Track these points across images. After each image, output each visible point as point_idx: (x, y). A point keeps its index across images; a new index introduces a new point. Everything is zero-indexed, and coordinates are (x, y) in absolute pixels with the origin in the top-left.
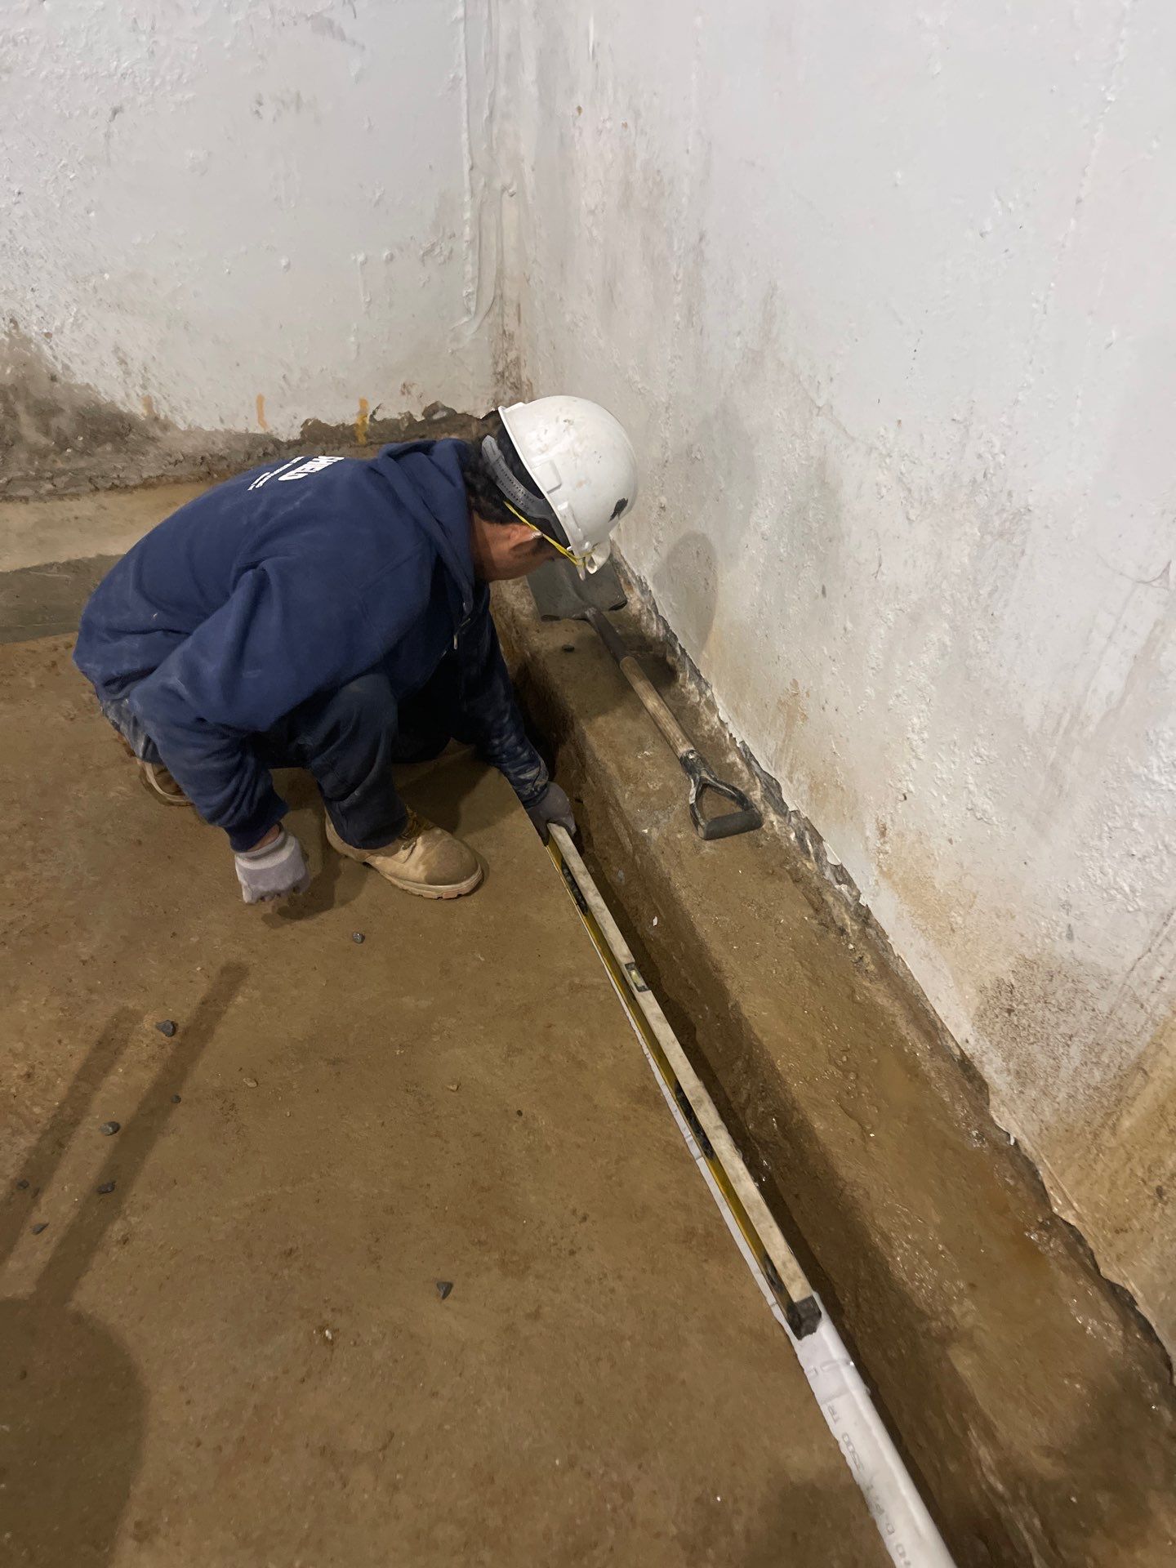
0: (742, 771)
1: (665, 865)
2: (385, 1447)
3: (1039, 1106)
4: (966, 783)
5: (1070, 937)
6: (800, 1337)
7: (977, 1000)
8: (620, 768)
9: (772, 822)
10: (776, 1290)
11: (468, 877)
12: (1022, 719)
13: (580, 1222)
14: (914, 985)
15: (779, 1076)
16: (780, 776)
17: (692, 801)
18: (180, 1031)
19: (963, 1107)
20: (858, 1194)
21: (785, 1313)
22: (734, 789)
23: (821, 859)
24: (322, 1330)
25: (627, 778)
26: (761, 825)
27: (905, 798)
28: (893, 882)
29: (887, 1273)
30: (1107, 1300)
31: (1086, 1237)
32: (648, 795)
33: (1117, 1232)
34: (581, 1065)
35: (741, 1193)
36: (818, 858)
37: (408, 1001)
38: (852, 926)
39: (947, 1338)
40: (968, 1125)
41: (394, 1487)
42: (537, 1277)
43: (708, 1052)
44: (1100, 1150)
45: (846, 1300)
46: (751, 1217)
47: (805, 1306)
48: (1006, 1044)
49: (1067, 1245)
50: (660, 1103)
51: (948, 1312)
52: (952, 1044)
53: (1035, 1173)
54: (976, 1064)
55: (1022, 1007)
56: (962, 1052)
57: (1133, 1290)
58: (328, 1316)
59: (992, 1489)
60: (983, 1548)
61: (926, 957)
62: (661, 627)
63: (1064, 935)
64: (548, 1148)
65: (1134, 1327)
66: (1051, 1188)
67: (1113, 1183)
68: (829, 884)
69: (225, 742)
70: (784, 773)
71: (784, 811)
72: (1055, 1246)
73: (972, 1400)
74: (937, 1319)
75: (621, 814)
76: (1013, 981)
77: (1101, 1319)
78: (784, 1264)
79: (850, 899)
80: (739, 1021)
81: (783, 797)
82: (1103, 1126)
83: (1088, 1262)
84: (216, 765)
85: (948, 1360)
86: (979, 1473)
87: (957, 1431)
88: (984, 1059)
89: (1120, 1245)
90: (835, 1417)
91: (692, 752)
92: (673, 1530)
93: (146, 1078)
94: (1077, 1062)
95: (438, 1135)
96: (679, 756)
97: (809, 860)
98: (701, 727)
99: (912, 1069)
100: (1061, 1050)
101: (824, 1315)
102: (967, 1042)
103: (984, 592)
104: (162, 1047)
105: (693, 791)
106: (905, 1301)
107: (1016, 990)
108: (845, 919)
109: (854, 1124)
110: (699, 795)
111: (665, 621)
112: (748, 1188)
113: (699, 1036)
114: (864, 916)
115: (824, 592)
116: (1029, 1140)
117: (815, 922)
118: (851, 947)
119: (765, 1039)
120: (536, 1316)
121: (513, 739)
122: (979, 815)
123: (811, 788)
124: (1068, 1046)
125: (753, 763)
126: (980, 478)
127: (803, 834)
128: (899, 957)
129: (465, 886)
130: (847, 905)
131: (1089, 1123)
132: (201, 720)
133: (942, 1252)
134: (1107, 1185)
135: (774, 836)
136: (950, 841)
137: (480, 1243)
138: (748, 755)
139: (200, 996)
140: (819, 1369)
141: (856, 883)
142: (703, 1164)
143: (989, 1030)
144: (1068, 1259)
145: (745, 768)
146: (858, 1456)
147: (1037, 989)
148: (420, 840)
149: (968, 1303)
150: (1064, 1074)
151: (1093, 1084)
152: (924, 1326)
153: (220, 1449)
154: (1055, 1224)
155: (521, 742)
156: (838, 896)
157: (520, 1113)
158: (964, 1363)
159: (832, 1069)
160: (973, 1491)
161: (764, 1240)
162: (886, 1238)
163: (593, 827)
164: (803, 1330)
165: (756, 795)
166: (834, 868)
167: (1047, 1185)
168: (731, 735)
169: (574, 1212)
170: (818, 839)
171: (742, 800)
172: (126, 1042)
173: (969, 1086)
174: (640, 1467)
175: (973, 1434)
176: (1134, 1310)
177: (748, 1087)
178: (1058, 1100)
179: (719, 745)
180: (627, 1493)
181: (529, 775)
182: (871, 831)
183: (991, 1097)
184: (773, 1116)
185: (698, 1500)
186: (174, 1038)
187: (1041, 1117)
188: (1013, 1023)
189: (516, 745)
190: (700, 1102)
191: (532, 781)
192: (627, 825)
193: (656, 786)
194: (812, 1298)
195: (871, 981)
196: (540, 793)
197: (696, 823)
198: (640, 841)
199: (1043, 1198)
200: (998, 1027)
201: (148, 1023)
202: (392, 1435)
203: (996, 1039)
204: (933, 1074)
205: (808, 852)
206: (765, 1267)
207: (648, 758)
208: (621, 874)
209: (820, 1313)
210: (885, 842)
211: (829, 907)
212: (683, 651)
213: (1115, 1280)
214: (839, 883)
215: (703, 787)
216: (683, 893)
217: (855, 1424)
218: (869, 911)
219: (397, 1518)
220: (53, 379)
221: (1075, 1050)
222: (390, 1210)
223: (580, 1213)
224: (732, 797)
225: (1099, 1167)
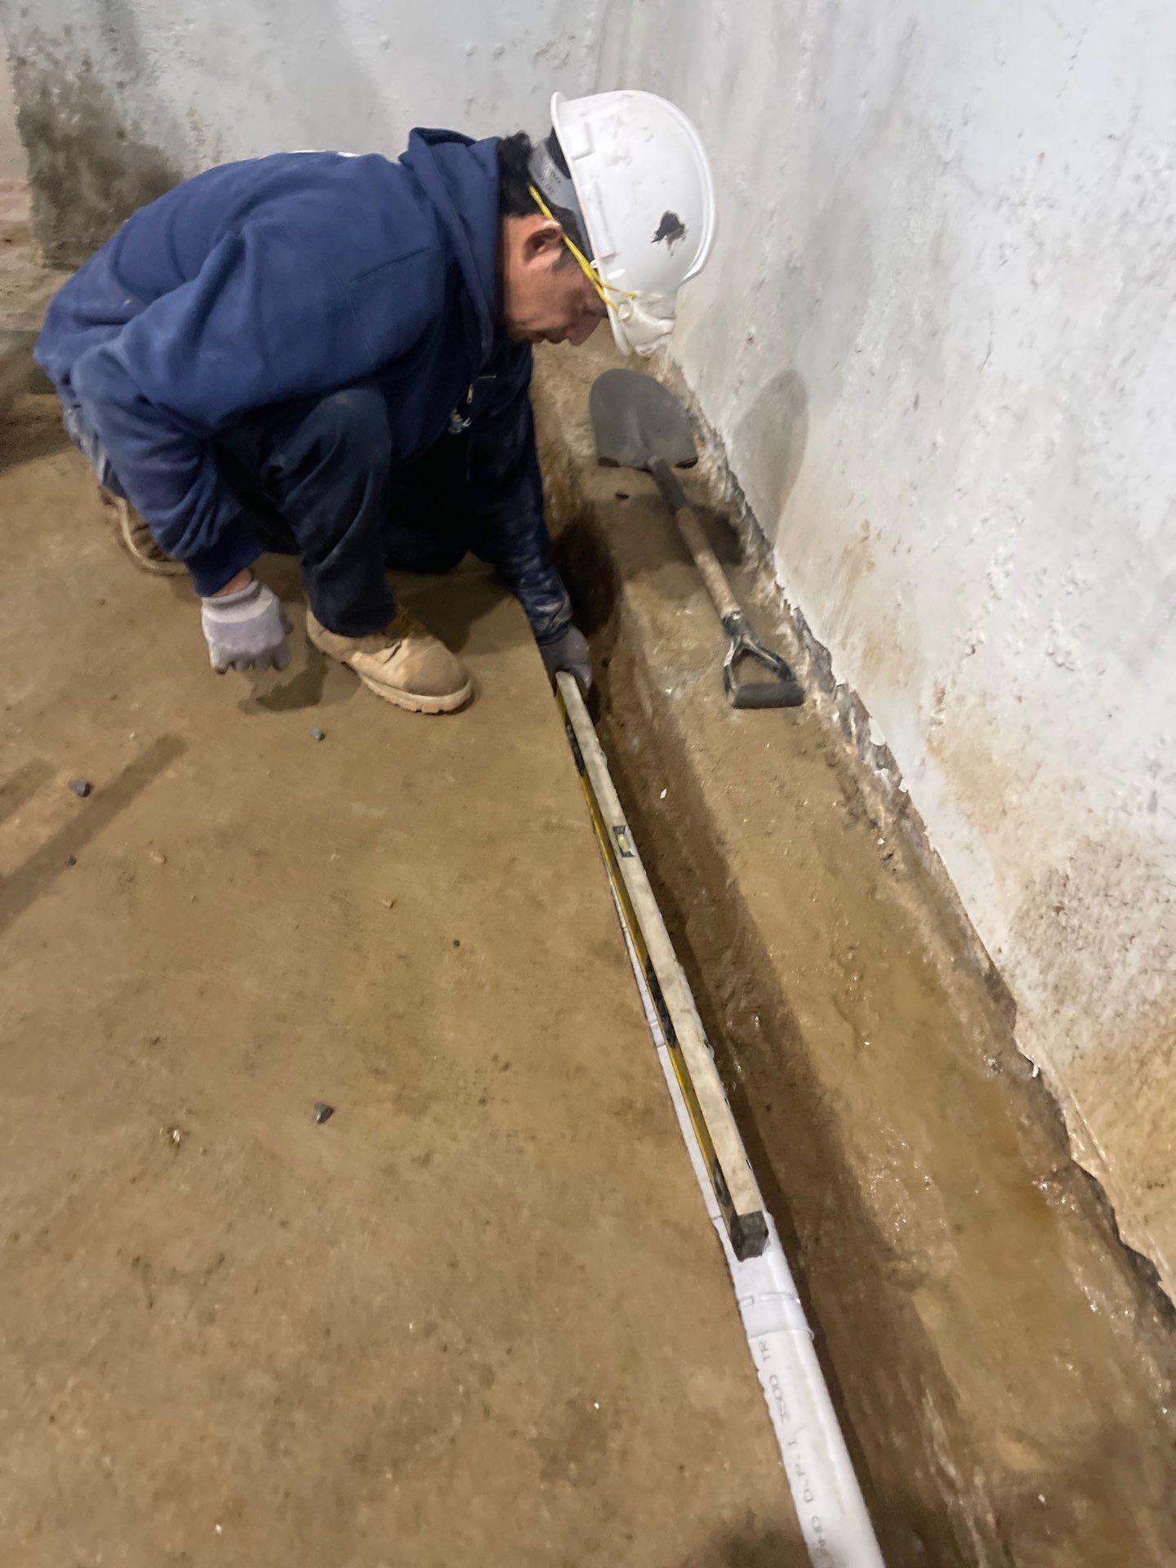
0: (790, 645)
1: (683, 727)
2: (209, 1272)
3: (1076, 1028)
4: (1051, 620)
5: (1153, 807)
6: (741, 1258)
7: (1021, 898)
8: (653, 621)
9: (815, 701)
10: (723, 1203)
11: (454, 690)
12: (1138, 524)
13: (500, 1070)
14: (947, 884)
15: (769, 962)
16: (831, 645)
17: (727, 663)
18: (94, 792)
19: (982, 1032)
20: (839, 1106)
21: (729, 1228)
22: (778, 659)
23: (864, 741)
24: (171, 1130)
25: (660, 632)
26: (802, 702)
27: (974, 652)
28: (943, 759)
29: (857, 1199)
30: (1122, 1272)
31: (1108, 1192)
32: (680, 653)
33: (1150, 1187)
34: (539, 906)
35: (698, 1085)
36: (860, 740)
37: (358, 808)
38: (885, 818)
39: (912, 1284)
40: (985, 1051)
41: (210, 1318)
42: (436, 1120)
43: (695, 942)
44: (1144, 1082)
45: (805, 1231)
46: (704, 1113)
47: (750, 1221)
48: (1048, 952)
49: (1082, 1203)
50: (622, 961)
51: (922, 1254)
52: (981, 955)
53: (1057, 1113)
54: (1006, 978)
55: (1075, 904)
56: (992, 965)
57: (1158, 1260)
58: (182, 1115)
59: (941, 1472)
60: (918, 1544)
61: (967, 848)
62: (729, 485)
63: (1145, 805)
64: (481, 986)
65: (1151, 1308)
66: (1075, 1131)
67: (1155, 1126)
68: (867, 770)
69: (175, 437)
70: (838, 638)
71: (831, 686)
72: (1067, 1203)
73: (934, 1357)
74: (907, 1261)
75: (646, 673)
76: (1069, 871)
77: (1111, 1295)
78: (734, 1171)
79: (889, 786)
80: (735, 901)
81: (833, 670)
82: (1154, 1051)
83: (1106, 1223)
84: (162, 465)
85: (912, 1305)
86: (928, 1451)
87: (910, 1398)
88: (1017, 971)
89: (1152, 1202)
90: (767, 1353)
91: (738, 613)
92: (533, 1432)
93: (44, 833)
94: (1133, 970)
95: (357, 949)
96: (723, 617)
97: (849, 742)
98: (754, 596)
99: (929, 983)
100: (1116, 955)
101: (773, 1235)
102: (1000, 951)
103: (1116, 361)
104: (71, 805)
105: (731, 652)
106: (873, 1236)
107: (1071, 882)
108: (879, 810)
109: (847, 1026)
110: (736, 661)
111: (734, 478)
112: (708, 1082)
113: (690, 926)
114: (902, 805)
115: (916, 403)
116: (1057, 1072)
117: (844, 810)
118: (881, 841)
119: (760, 921)
120: (425, 1160)
121: (536, 562)
122: (1060, 660)
123: (865, 654)
124: (1127, 950)
125: (805, 633)
126: (1133, 208)
127: (847, 713)
128: (935, 852)
129: (448, 701)
130: (884, 793)
131: (1136, 1049)
132: (143, 400)
133: (928, 1184)
134: (1147, 1128)
135: (815, 716)
136: (1020, 699)
137: (377, 1071)
138: (802, 623)
139: (125, 764)
140: (757, 1299)
141: (899, 766)
142: (664, 1054)
143: (1029, 934)
144: (1082, 1220)
145: (795, 641)
146: (785, 1405)
147: (1098, 878)
148: (405, 642)
149: (948, 1248)
150: (1115, 986)
151: (1151, 997)
152: (891, 1265)
153: (16, 1237)
154: (1069, 1172)
155: (544, 568)
156: (876, 784)
157: (457, 943)
158: (929, 1312)
159: (833, 964)
160: (918, 1474)
161: (715, 1141)
162: (863, 1158)
163: (613, 690)
164: (745, 1251)
165: (802, 670)
166: (876, 749)
167: (1070, 1125)
168: (786, 601)
169: (495, 1058)
170: (864, 716)
171: (785, 672)
172: (31, 794)
173: (993, 1006)
174: (509, 1351)
175: (929, 1400)
176: (1155, 1286)
177: (735, 980)
178: (1101, 1020)
179: (770, 615)
180: (488, 1377)
181: (549, 608)
182: (927, 698)
183: (1018, 1017)
184: (756, 1013)
185: (571, 1403)
186: (87, 799)
187: (1076, 1042)
188: (1060, 925)
189: (539, 570)
190: (670, 981)
191: (553, 615)
192: (650, 684)
193: (689, 644)
194: (760, 1214)
195: (897, 881)
196: (559, 629)
197: (727, 687)
198: (660, 699)
199: (1061, 1140)
200: (1040, 930)
201: (62, 779)
202: (222, 1260)
203: (1036, 945)
204: (952, 990)
205: (850, 734)
206: (714, 1174)
207: (688, 617)
208: (636, 742)
209: (767, 1232)
210: (941, 710)
211: (864, 797)
212: (749, 509)
213: (1136, 1245)
214: (880, 767)
215: (744, 653)
216: (697, 757)
217: (789, 1368)
218: (908, 799)
219: (204, 1353)
220: (121, 135)
221: (1134, 956)
222: (280, 1018)
223: (502, 1061)
224: (775, 669)
225: (1140, 1105)
